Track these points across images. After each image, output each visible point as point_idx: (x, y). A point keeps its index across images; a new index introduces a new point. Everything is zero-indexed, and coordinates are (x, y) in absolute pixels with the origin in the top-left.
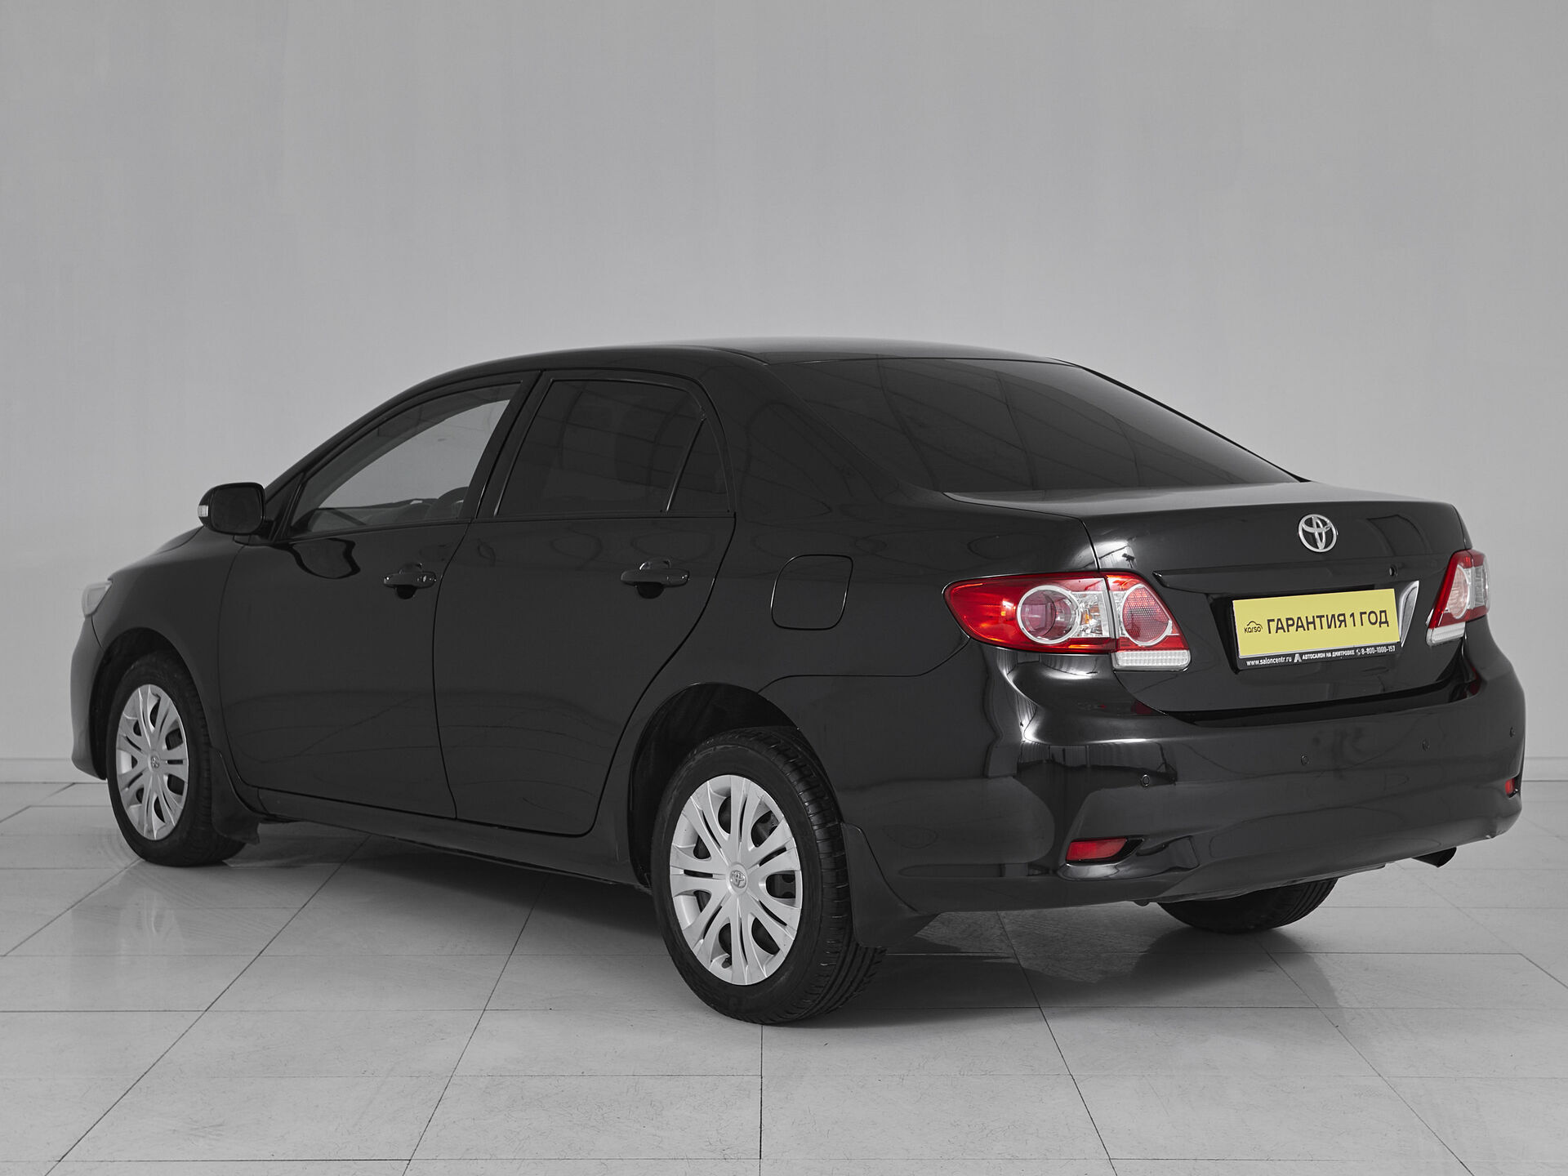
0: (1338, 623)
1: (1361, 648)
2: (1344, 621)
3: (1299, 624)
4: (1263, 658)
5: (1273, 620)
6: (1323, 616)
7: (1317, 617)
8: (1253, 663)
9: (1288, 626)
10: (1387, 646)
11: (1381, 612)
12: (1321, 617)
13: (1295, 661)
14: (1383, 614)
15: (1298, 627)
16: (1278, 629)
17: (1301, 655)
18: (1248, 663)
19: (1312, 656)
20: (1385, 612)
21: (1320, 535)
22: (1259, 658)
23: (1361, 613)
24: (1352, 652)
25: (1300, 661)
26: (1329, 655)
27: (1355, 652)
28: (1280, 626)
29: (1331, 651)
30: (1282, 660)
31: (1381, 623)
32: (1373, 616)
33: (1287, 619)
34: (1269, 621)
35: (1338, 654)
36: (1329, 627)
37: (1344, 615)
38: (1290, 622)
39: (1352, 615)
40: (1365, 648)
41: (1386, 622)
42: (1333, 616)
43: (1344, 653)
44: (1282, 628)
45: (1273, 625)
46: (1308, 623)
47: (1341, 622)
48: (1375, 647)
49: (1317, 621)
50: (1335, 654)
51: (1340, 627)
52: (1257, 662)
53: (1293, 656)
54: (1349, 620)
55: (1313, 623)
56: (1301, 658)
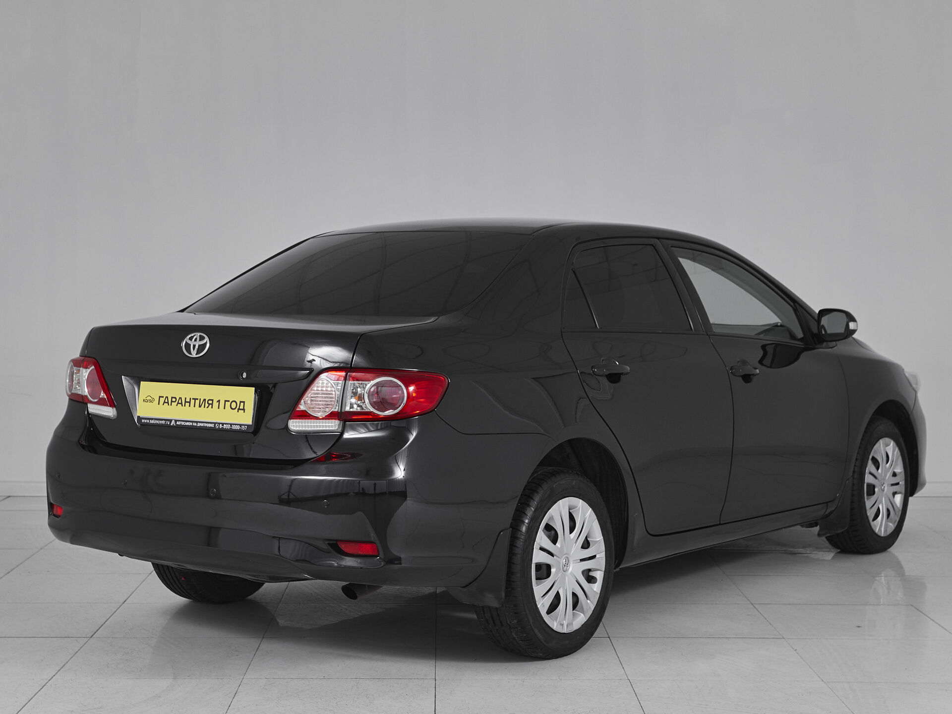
0: (207, 405)
1: (219, 424)
2: (212, 404)
3: (180, 402)
4: (152, 419)
5: (163, 397)
6: (198, 399)
7: (193, 399)
8: (146, 421)
9: (172, 401)
10: (241, 425)
11: (241, 402)
12: (195, 399)
13: (172, 424)
14: (242, 404)
15: (178, 403)
16: (165, 402)
17: (176, 421)
18: (143, 421)
19: (183, 423)
20: (244, 402)
21: (194, 346)
22: (150, 419)
23: (225, 401)
24: (212, 425)
25: (175, 425)
26: (195, 424)
27: (215, 426)
28: (166, 401)
29: (197, 422)
30: (163, 422)
31: (239, 409)
32: (234, 405)
33: (172, 398)
34: (160, 397)
35: (202, 425)
36: (200, 406)
37: (212, 400)
38: (174, 400)
39: (219, 401)
40: (223, 424)
41: (244, 409)
42: (205, 400)
43: (206, 425)
44: (168, 403)
45: (162, 400)
46: (186, 402)
47: (209, 404)
48: (231, 425)
49: (192, 401)
50: (199, 425)
51: (208, 407)
52: (148, 421)
53: (170, 421)
54: (215, 404)
55: (190, 402)
56: (176, 423)
